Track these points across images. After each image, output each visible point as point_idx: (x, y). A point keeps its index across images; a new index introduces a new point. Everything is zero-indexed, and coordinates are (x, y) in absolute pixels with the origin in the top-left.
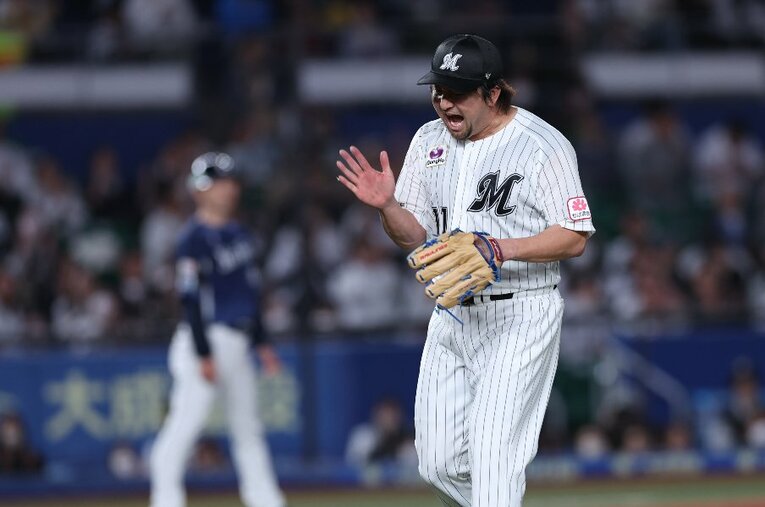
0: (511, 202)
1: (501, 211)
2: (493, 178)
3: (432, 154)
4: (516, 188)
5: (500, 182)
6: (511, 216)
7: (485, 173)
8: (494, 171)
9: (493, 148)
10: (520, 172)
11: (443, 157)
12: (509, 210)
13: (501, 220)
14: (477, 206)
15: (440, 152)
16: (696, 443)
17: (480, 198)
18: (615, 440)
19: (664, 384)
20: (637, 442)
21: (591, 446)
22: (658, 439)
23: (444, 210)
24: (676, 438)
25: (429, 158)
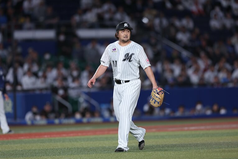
0: (132, 59)
1: (130, 61)
2: (128, 54)
3: (113, 50)
4: (133, 56)
5: (130, 55)
6: (132, 62)
7: (126, 53)
8: (128, 53)
9: (128, 48)
10: (134, 53)
11: (116, 50)
12: (131, 61)
13: (130, 63)
14: (124, 60)
15: (115, 49)
16: (101, 116)
17: (125, 58)
18: (83, 115)
19: (94, 102)
20: (88, 115)
21: (78, 116)
22: (93, 115)
23: (116, 61)
24: (97, 114)
25: (112, 51)
